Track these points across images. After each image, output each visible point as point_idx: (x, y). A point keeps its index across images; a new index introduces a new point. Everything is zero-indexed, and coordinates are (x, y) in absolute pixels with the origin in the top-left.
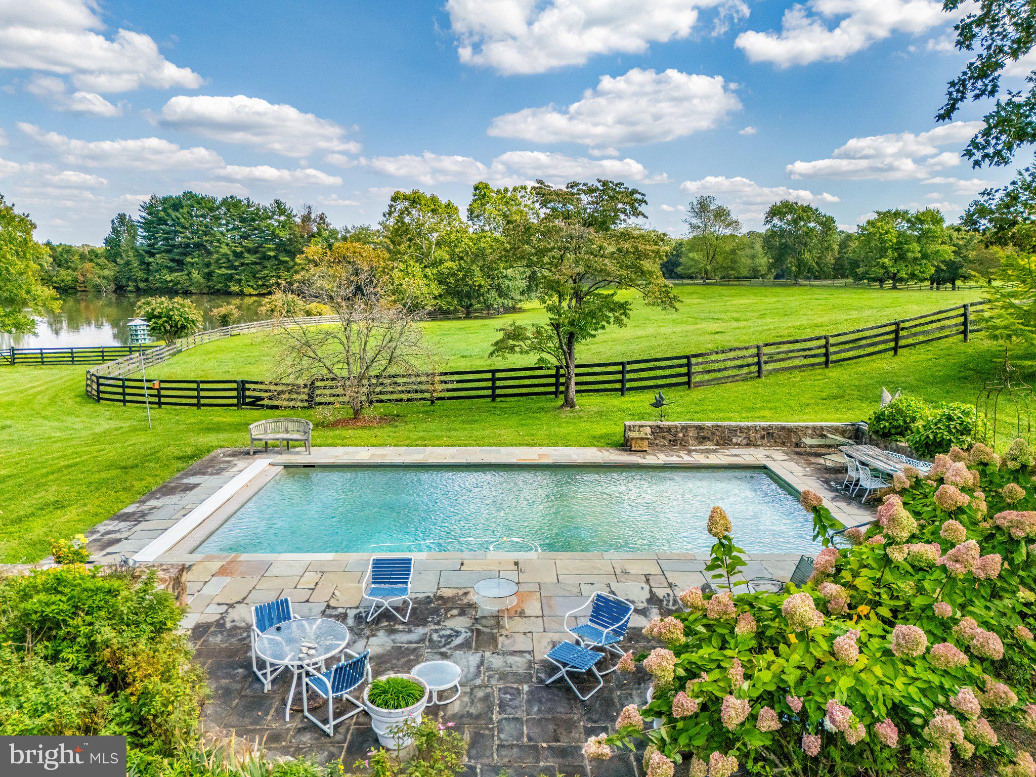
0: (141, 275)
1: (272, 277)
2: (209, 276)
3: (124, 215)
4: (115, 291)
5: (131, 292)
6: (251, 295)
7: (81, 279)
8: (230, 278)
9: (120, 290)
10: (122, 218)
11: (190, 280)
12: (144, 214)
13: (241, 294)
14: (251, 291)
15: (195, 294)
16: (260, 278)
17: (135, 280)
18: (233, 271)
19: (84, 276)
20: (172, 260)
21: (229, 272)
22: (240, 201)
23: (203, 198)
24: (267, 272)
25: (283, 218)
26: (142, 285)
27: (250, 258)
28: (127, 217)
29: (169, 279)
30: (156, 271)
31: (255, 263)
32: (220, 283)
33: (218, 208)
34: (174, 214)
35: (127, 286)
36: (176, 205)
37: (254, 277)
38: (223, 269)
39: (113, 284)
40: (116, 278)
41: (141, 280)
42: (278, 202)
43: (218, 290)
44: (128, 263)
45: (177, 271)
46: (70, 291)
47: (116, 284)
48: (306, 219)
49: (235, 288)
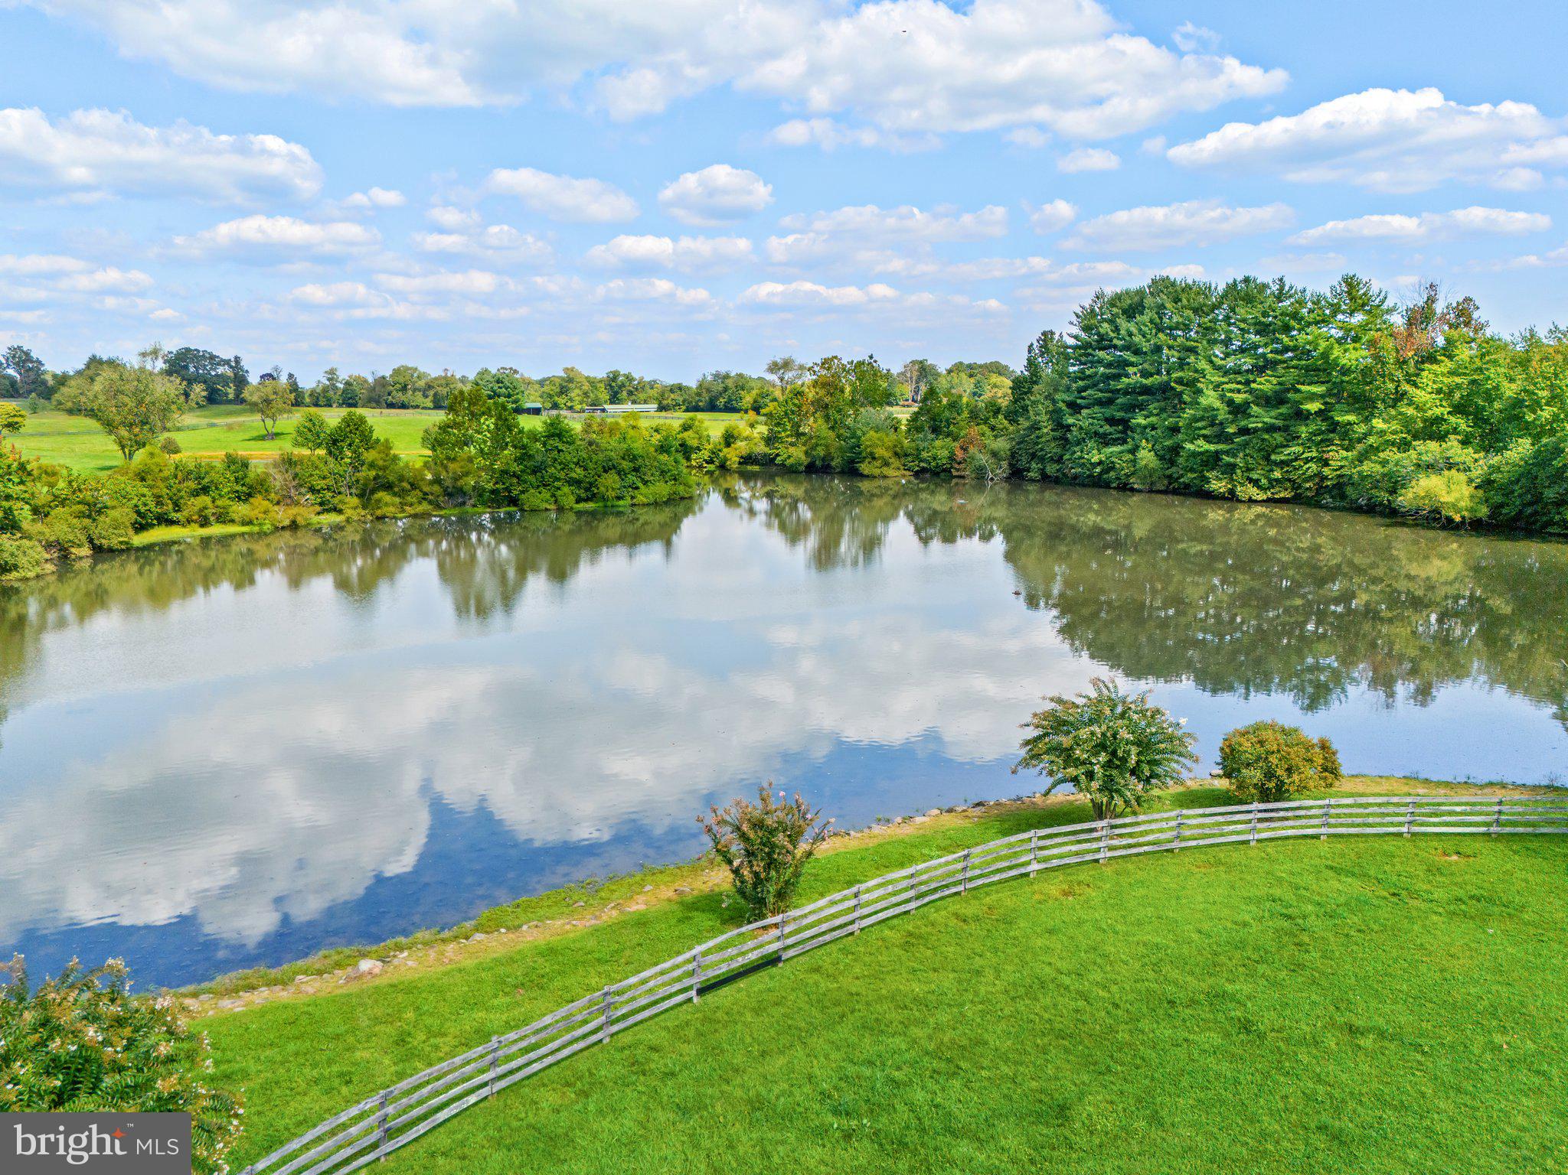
0: (1053, 449)
1: (1307, 460)
2: (1170, 455)
3: (1052, 333)
4: (1008, 479)
5: (1032, 480)
6: (1251, 501)
7: (960, 454)
8: (1212, 461)
9: (1016, 475)
10: (1047, 336)
11: (1134, 462)
12: (1075, 330)
13: (1231, 498)
14: (1253, 492)
15: (1140, 491)
16: (1282, 464)
17: (1042, 459)
18: (1220, 447)
19: (964, 449)
20: (1111, 421)
21: (1212, 447)
22: (1265, 286)
23: (1187, 288)
24: (1298, 449)
25: (1359, 318)
26: (1051, 469)
27: (1261, 417)
28: (1056, 337)
29: (1095, 459)
30: (1078, 443)
31: (1271, 429)
32: (1192, 470)
33: (1214, 307)
34: (1124, 324)
35: (1028, 470)
36: (1132, 306)
37: (1267, 458)
38: (1201, 442)
39: (1005, 464)
40: (1013, 455)
41: (1052, 459)
42: (1351, 283)
43: (1187, 486)
44: (1035, 427)
45: (1115, 442)
46: (942, 475)
47: (1010, 465)
48: (1420, 317)
49: (1218, 485)
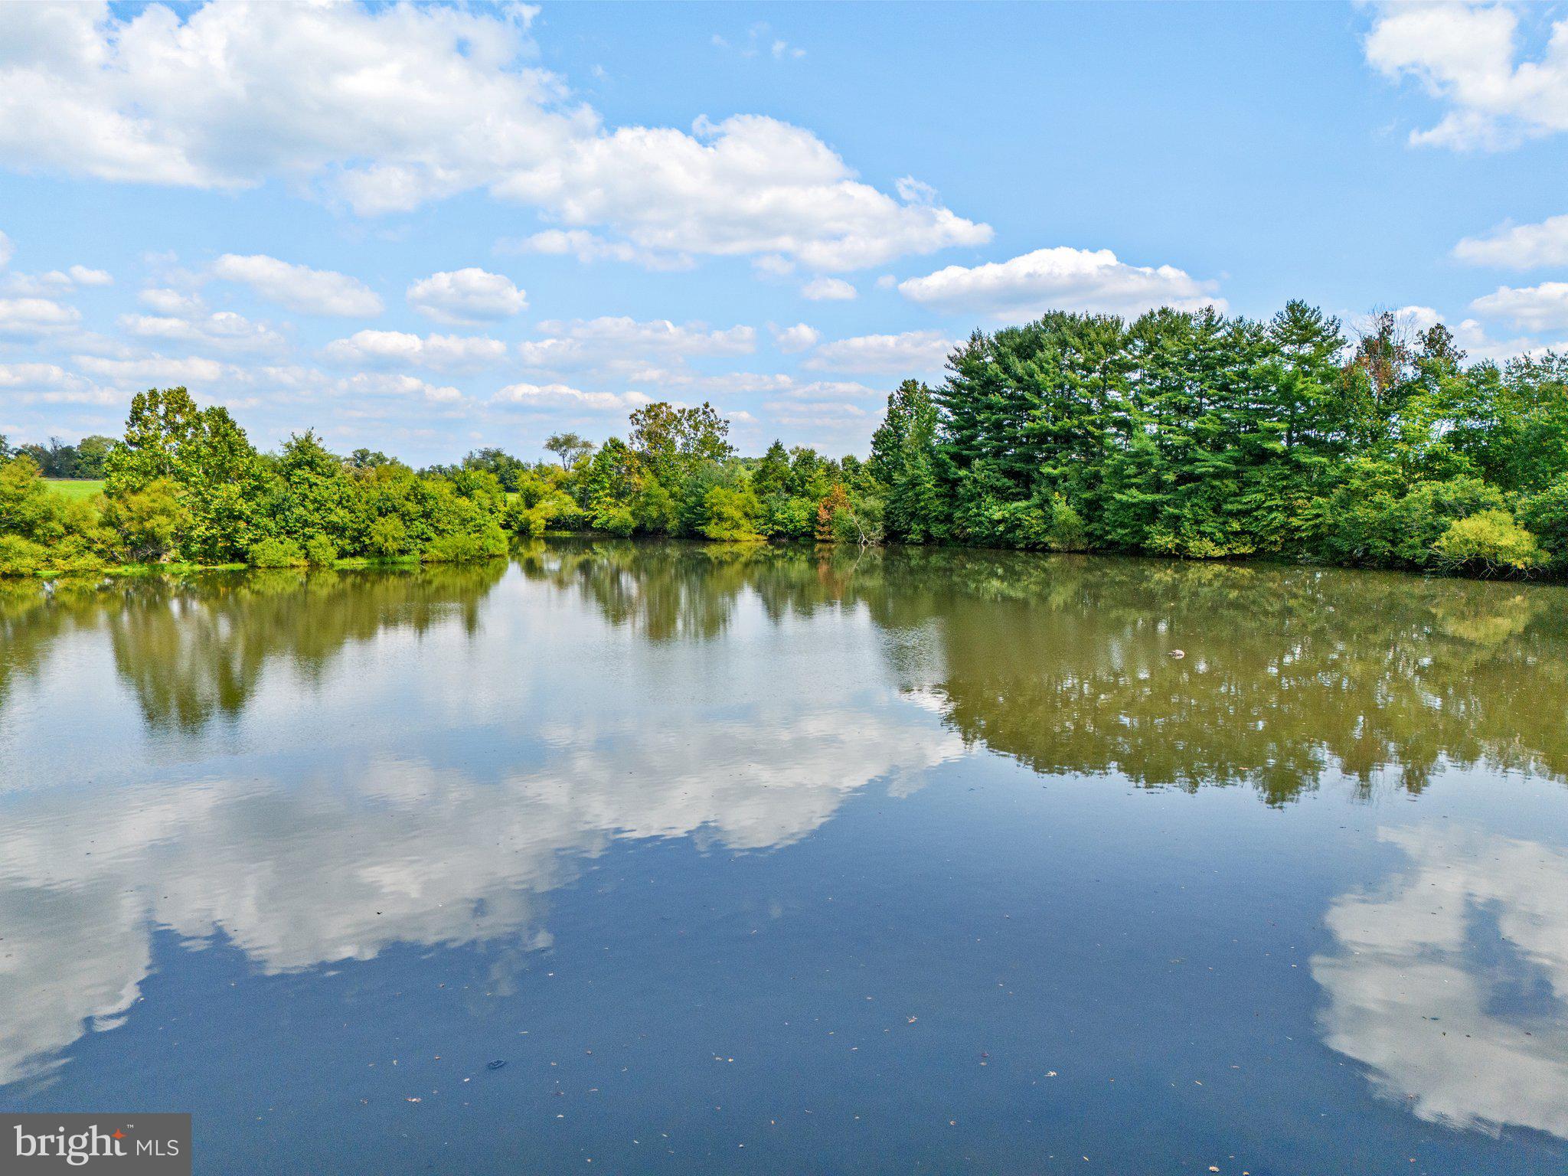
0: (938, 507)
1: (1270, 509)
2: (1091, 509)
3: (915, 383)
4: (883, 543)
5: (913, 543)
6: (1208, 559)
7: (824, 515)
8: (1152, 512)
9: (893, 537)
10: (909, 387)
11: (1048, 518)
12: (955, 375)
13: (1179, 557)
14: (1209, 547)
15: (1058, 551)
16: (1237, 515)
17: (925, 519)
18: (1158, 497)
19: (830, 509)
20: (1010, 473)
21: (1149, 497)
22: (1186, 318)
23: (1090, 323)
24: (1260, 496)
25: (1307, 350)
26: (937, 530)
27: (1208, 461)
28: (920, 387)
29: (997, 516)
30: (971, 499)
31: (1220, 474)
32: (1123, 526)
33: (1126, 342)
34: (1019, 367)
35: (908, 532)
36: (1026, 345)
37: (1217, 510)
38: (1134, 491)
39: (879, 526)
40: (888, 515)
41: (937, 519)
42: (1296, 309)
43: (1112, 544)
44: (914, 483)
45: (1015, 497)
46: (802, 540)
47: (885, 527)
48: (1379, 349)
49: (1164, 540)
